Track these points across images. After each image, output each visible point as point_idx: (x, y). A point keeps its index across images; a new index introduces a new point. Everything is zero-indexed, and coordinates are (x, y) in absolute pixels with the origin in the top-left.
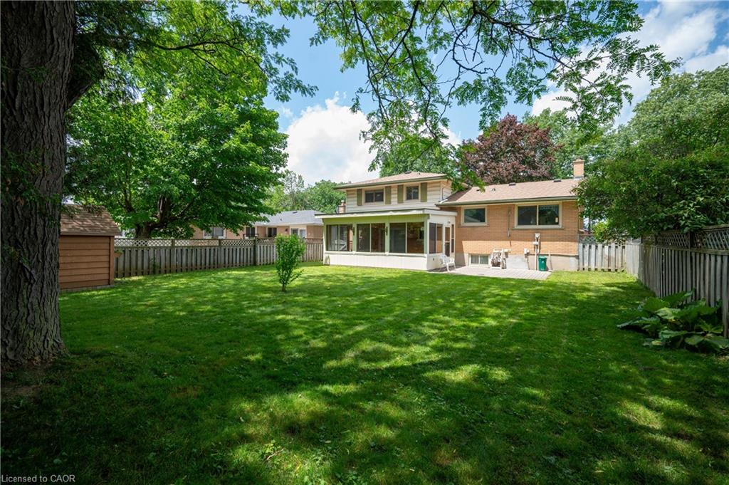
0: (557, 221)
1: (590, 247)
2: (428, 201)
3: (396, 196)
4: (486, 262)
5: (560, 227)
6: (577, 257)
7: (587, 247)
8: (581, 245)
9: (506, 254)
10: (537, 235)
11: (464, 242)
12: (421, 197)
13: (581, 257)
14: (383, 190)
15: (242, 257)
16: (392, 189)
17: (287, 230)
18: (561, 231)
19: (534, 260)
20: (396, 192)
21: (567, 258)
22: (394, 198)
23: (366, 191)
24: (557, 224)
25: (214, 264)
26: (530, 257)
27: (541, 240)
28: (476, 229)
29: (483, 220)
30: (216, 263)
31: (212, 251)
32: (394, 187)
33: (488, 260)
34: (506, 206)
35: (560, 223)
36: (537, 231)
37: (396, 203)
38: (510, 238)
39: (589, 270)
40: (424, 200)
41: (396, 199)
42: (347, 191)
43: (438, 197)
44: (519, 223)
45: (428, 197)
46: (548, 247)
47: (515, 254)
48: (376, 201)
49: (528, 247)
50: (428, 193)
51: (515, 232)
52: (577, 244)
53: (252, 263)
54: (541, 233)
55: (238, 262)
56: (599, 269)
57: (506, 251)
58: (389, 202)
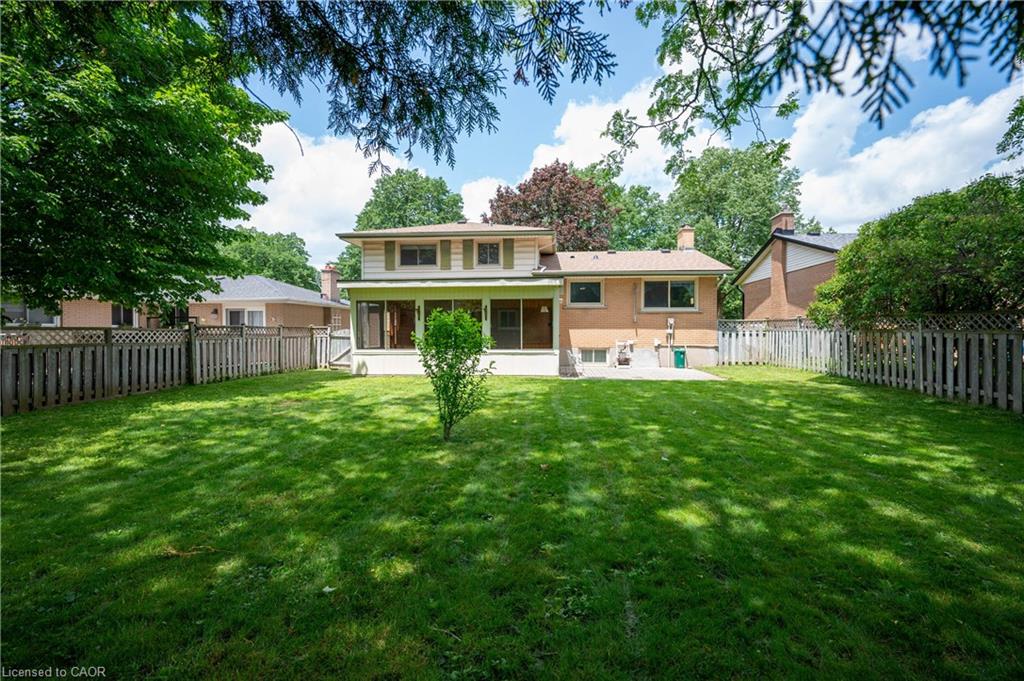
0: (692, 303)
1: (730, 335)
2: (516, 268)
3: (461, 256)
4: (603, 359)
5: (697, 310)
6: (716, 348)
7: (727, 335)
8: (721, 333)
9: (631, 346)
10: (671, 321)
11: (571, 331)
12: (505, 261)
13: (720, 348)
14: (435, 245)
15: (160, 368)
16: (452, 246)
17: (216, 312)
18: (698, 316)
19: (668, 355)
20: (461, 250)
21: (704, 350)
22: (457, 260)
23: (402, 246)
24: (693, 306)
25: (94, 387)
26: (661, 350)
27: (675, 327)
28: (590, 312)
29: (597, 299)
30: (98, 385)
31: (88, 357)
32: (455, 242)
33: (605, 357)
34: (627, 280)
35: (697, 305)
36: (671, 314)
37: (461, 269)
38: (635, 325)
39: (730, 364)
40: (509, 265)
41: (461, 263)
42: (364, 243)
43: (531, 262)
44: (646, 305)
45: (516, 262)
46: (684, 337)
47: (643, 347)
48: (421, 264)
49: (658, 336)
50: (516, 255)
51: (641, 317)
52: (716, 332)
53: (183, 380)
54: (675, 318)
55: (152, 379)
56: (740, 363)
57: (632, 342)
58: (447, 266)
